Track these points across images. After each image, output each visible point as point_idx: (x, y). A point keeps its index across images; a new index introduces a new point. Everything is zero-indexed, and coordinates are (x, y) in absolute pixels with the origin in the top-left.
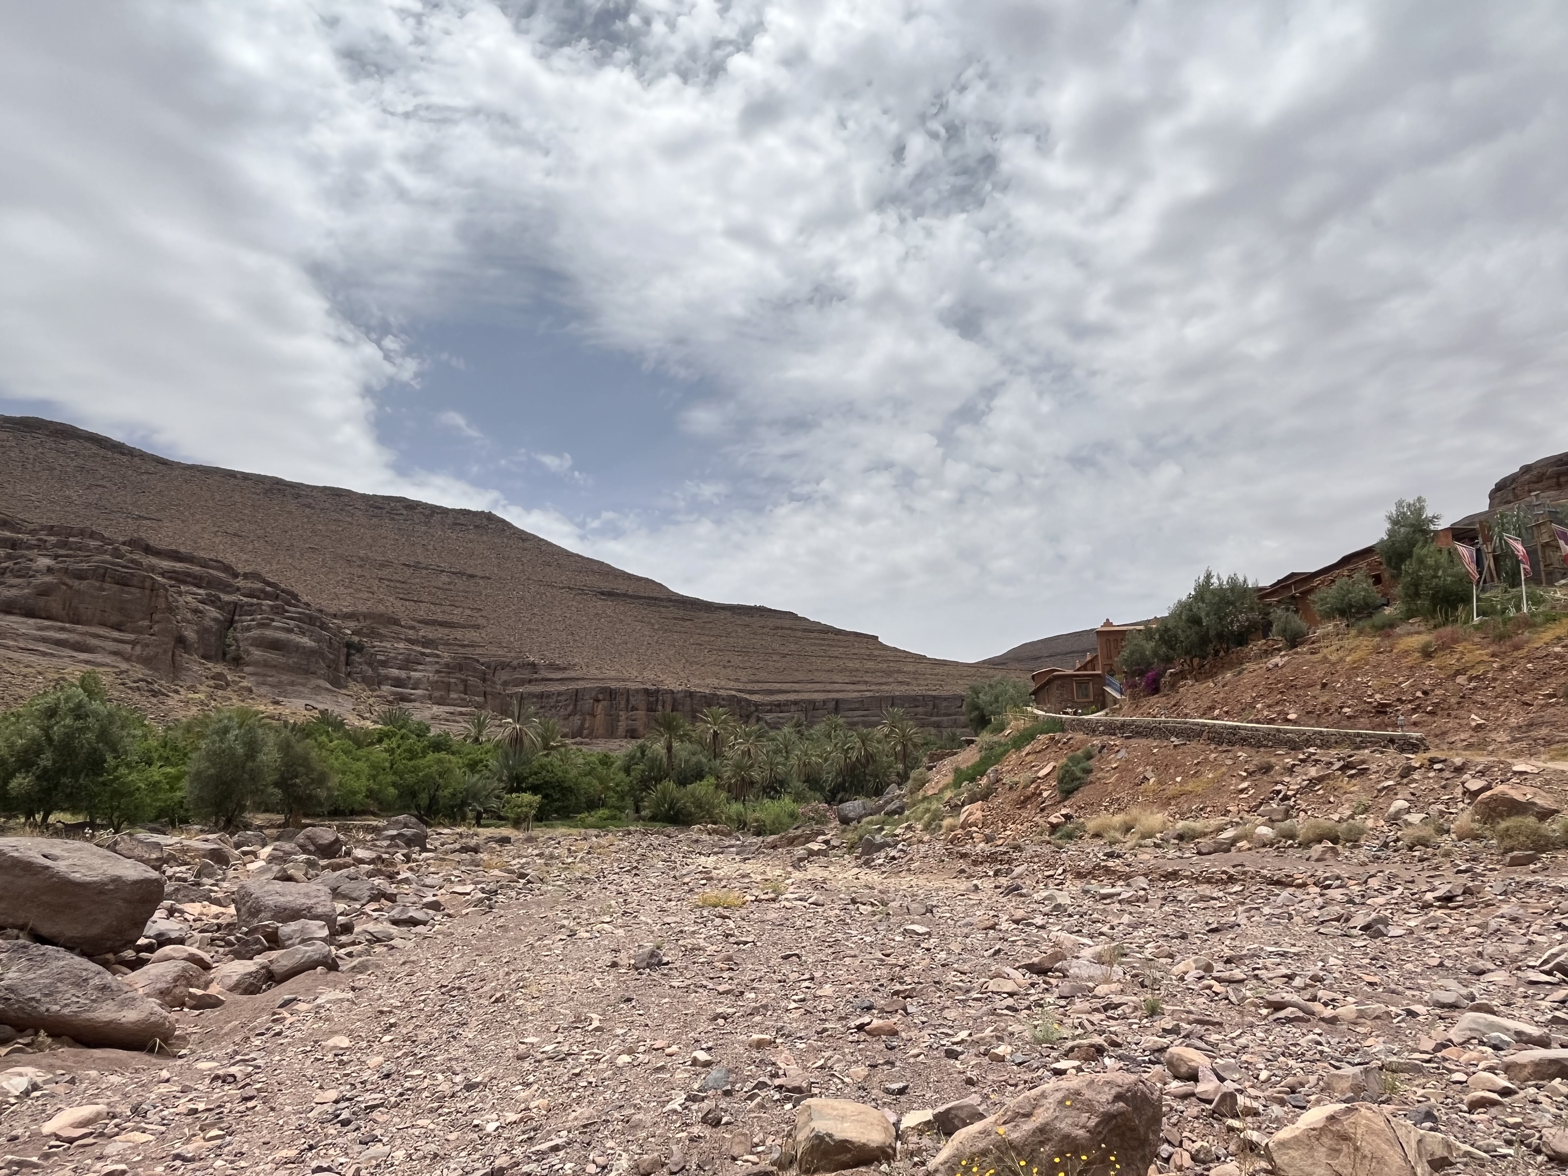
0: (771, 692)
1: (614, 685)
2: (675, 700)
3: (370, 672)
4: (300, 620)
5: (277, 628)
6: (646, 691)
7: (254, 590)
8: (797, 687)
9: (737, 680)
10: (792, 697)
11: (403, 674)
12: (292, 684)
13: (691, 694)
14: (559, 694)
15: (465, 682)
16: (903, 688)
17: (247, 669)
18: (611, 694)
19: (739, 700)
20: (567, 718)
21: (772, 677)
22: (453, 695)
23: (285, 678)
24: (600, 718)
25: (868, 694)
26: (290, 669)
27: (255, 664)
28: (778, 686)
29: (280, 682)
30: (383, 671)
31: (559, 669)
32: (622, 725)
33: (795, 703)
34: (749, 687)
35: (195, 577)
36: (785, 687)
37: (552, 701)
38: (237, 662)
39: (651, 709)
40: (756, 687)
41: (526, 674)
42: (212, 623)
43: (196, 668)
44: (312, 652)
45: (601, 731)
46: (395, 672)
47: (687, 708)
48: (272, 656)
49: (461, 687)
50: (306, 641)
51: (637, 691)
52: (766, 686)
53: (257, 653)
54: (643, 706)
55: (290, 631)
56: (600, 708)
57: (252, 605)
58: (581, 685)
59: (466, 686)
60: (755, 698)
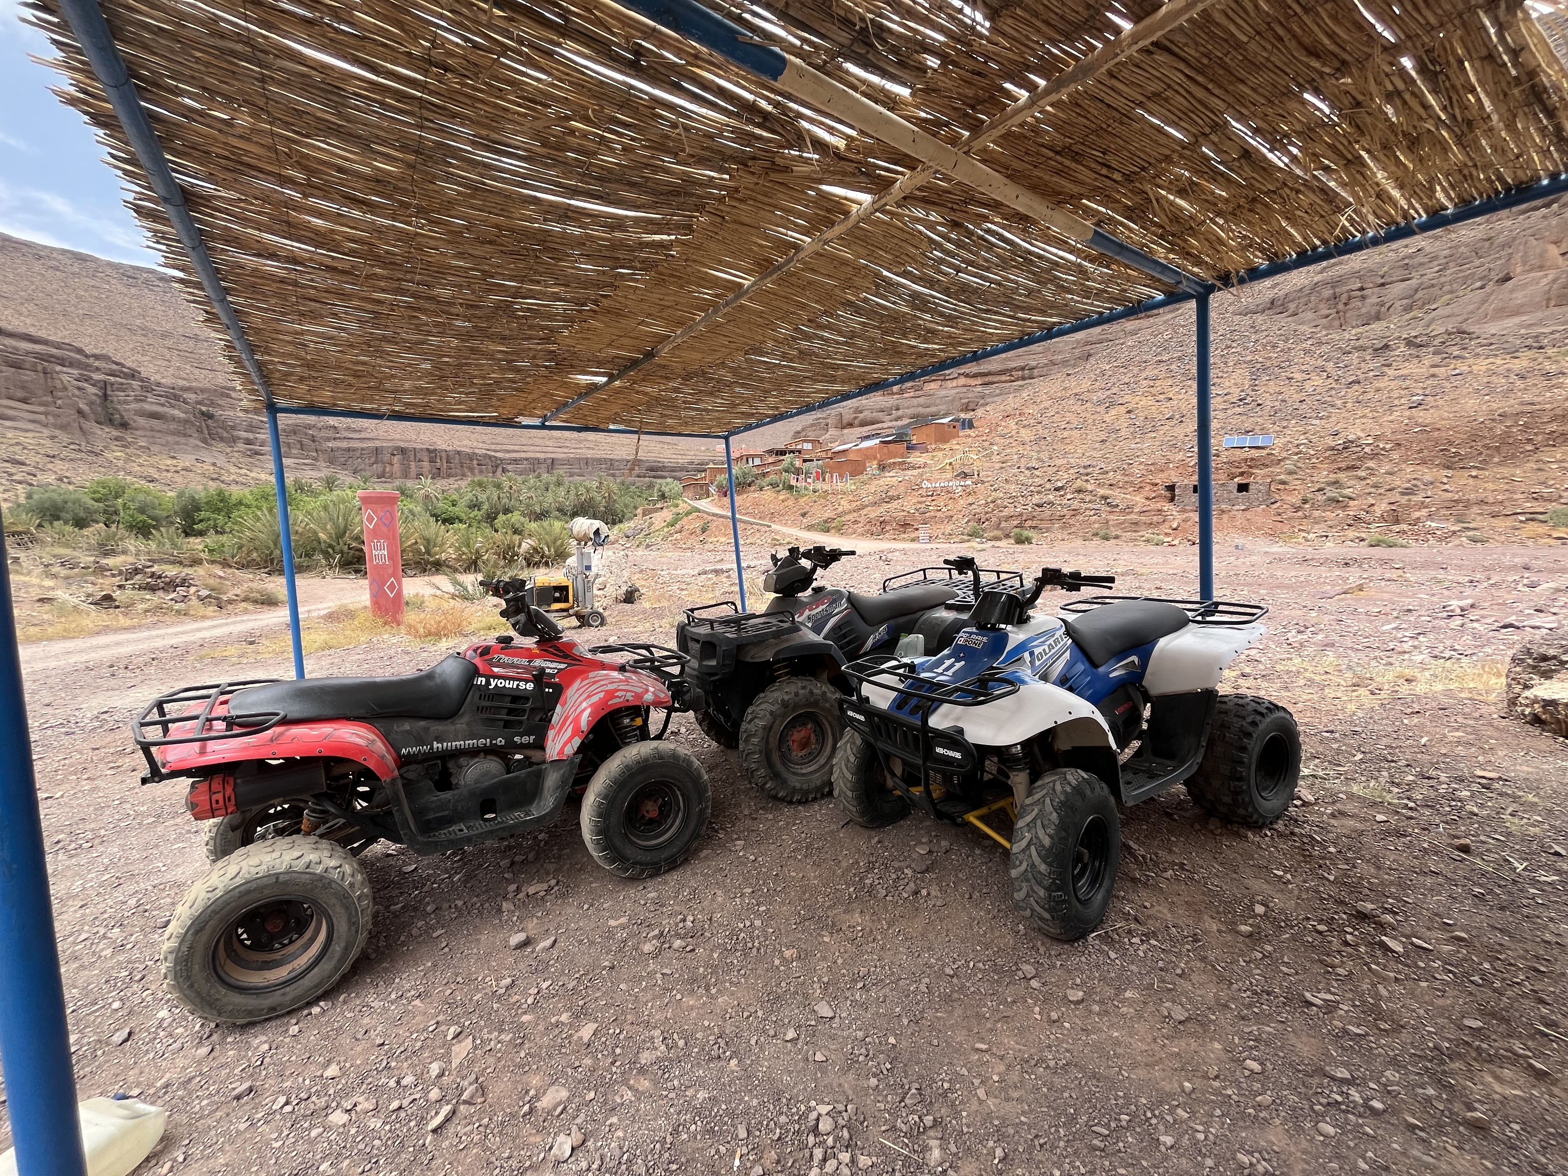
0: (508, 451)
1: (402, 444)
2: (448, 456)
3: (225, 435)
4: (167, 397)
5: (152, 403)
6: (428, 450)
8: (525, 448)
9: (484, 442)
10: (523, 455)
11: (251, 436)
12: (177, 443)
13: (459, 453)
14: (362, 449)
15: (301, 442)
16: (591, 452)
17: (138, 433)
18: (403, 451)
19: (490, 457)
20: (371, 465)
21: (506, 441)
22: (294, 451)
23: (170, 438)
24: (397, 467)
25: (572, 456)
26: (173, 433)
27: (144, 429)
28: (512, 447)
29: (168, 442)
30: (235, 433)
31: (355, 431)
32: (413, 469)
33: (527, 459)
34: (493, 447)
36: (516, 448)
37: (358, 453)
38: (124, 425)
39: (432, 461)
40: (498, 447)
41: (331, 434)
43: (100, 432)
44: (186, 421)
45: (398, 475)
46: (244, 434)
47: (457, 461)
48: (155, 423)
49: (299, 446)
50: (176, 412)
51: (422, 450)
52: (504, 447)
53: (141, 421)
54: (426, 459)
55: (163, 405)
56: (396, 459)
57: (122, 384)
58: (378, 444)
59: (302, 445)
60: (498, 455)
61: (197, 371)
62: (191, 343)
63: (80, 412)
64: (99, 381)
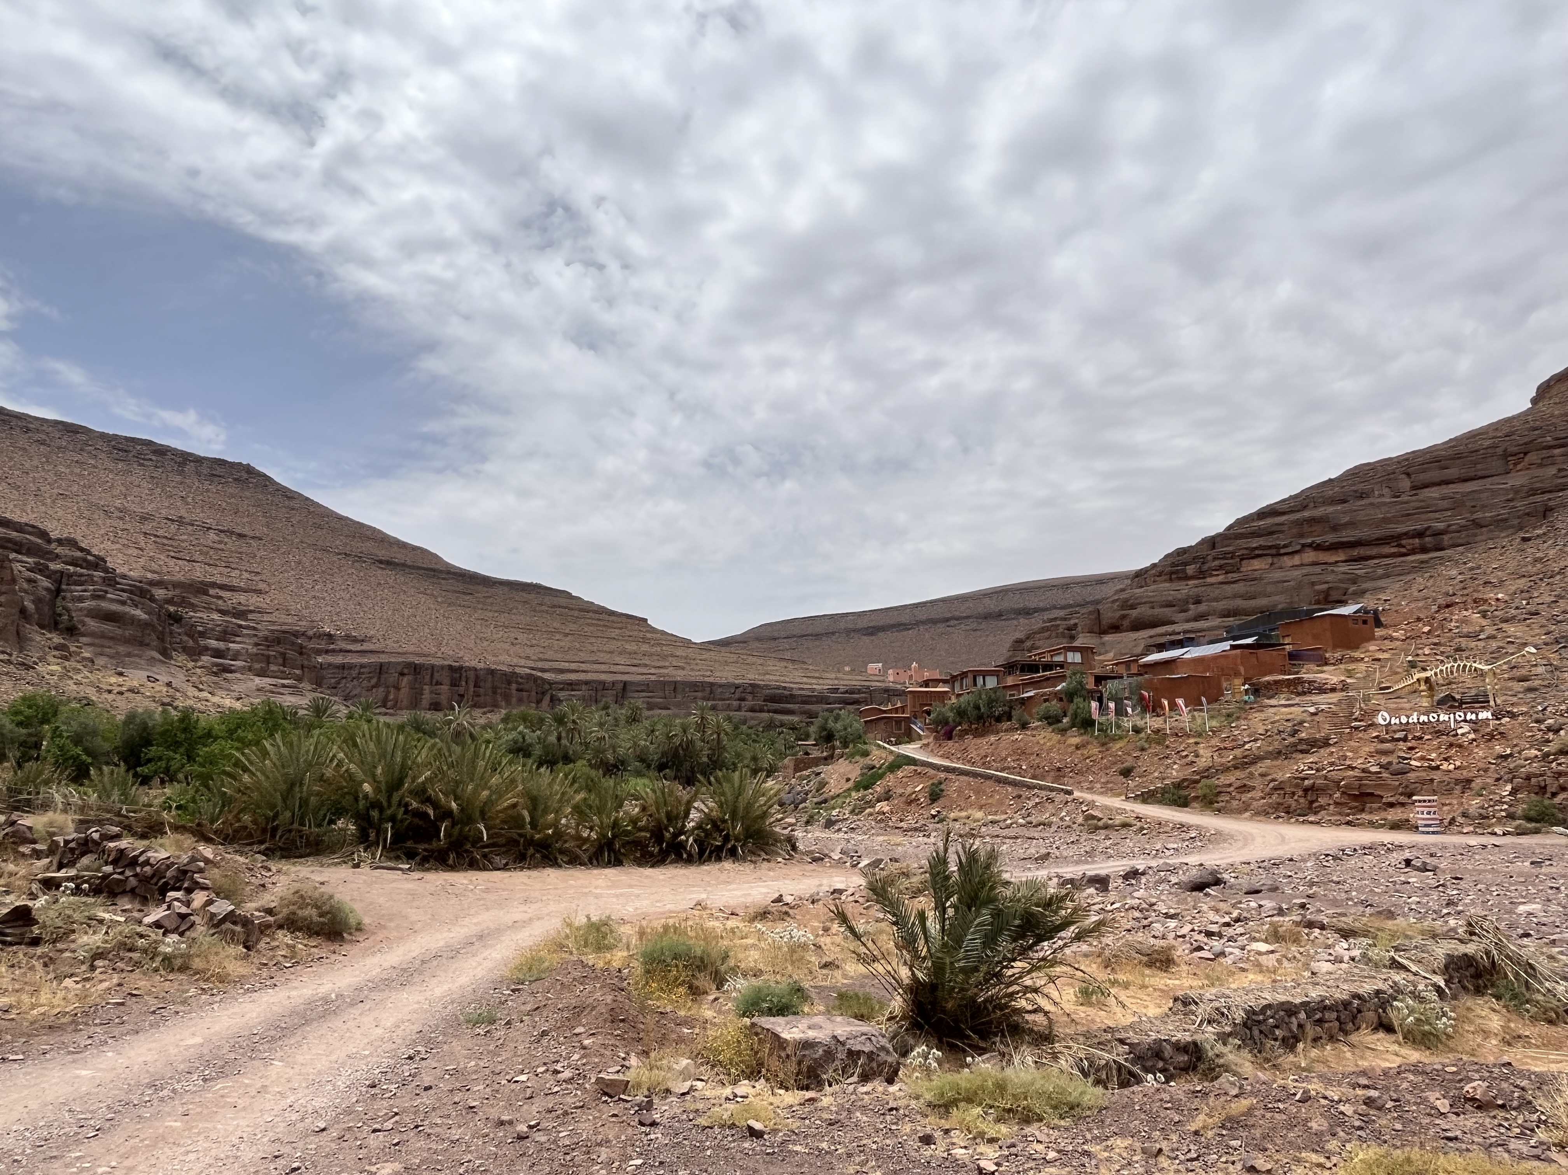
0: (562, 671)
1: (418, 660)
2: (477, 677)
3: (191, 643)
4: (131, 592)
5: (112, 601)
6: (450, 667)
7: (77, 559)
8: (584, 666)
9: (528, 658)
10: (582, 677)
11: (221, 645)
12: (129, 655)
13: (492, 672)
14: (362, 666)
15: (283, 655)
16: (680, 672)
17: (84, 640)
18: (416, 669)
19: (536, 679)
20: (370, 689)
21: (559, 656)
22: (273, 668)
23: (121, 649)
24: (405, 692)
25: (653, 678)
26: (127, 641)
27: (92, 634)
28: (566, 665)
29: (117, 653)
30: (202, 642)
31: (355, 640)
32: (427, 697)
33: (587, 683)
34: (540, 665)
35: (15, 543)
36: (573, 666)
37: (354, 673)
38: (71, 631)
39: (454, 684)
40: (547, 665)
41: (323, 645)
42: (44, 593)
43: (38, 639)
44: (146, 625)
45: (405, 703)
46: (213, 643)
47: (489, 685)
48: (108, 627)
49: (280, 661)
50: (138, 613)
51: (442, 667)
52: (556, 665)
53: (93, 624)
54: (447, 681)
55: (123, 603)
56: (405, 680)
57: (81, 575)
58: (384, 659)
59: (284, 659)
60: (546, 676)
61: (172, 562)
62: (174, 527)
63: (23, 611)
64: (56, 572)
